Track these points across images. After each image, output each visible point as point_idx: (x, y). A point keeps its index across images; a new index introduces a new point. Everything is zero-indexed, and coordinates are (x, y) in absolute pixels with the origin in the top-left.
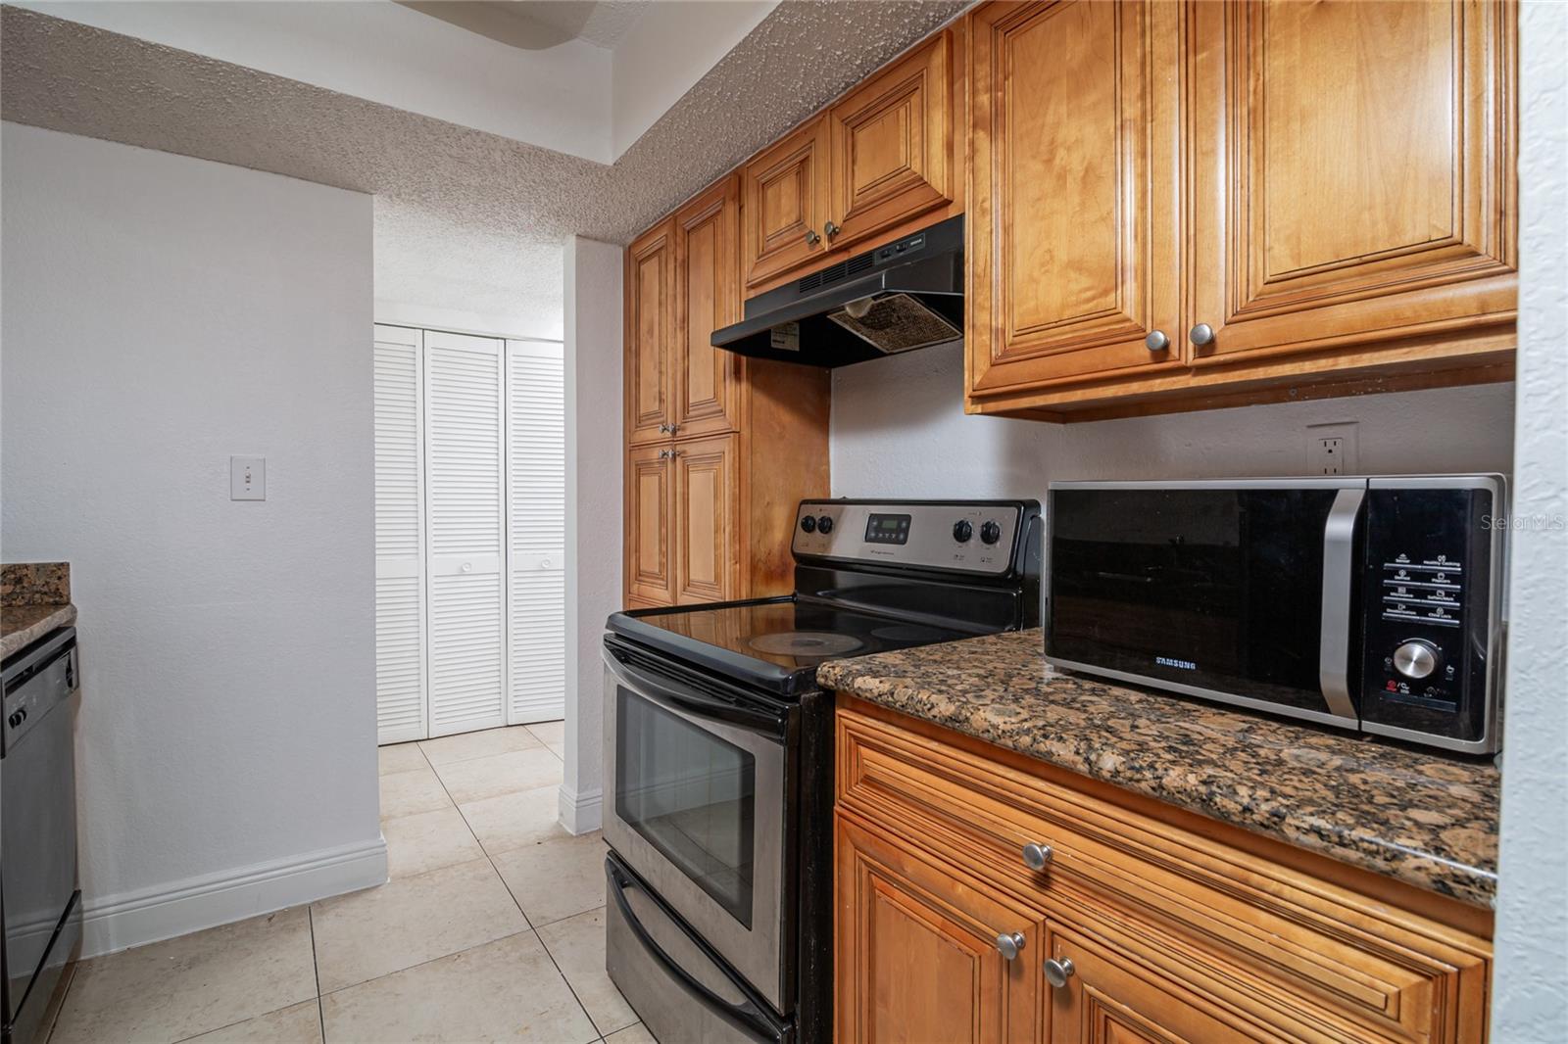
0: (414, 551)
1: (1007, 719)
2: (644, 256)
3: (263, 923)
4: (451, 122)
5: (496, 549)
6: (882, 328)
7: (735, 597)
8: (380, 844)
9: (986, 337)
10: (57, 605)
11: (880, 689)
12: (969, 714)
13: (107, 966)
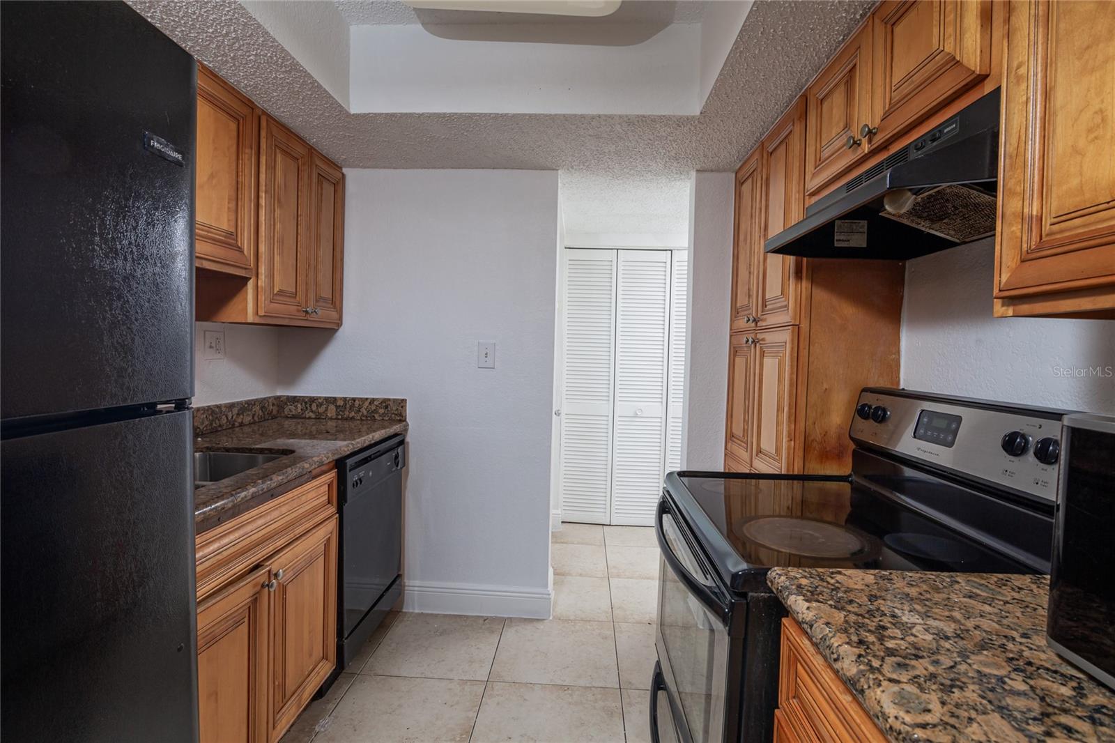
0: (607, 398)
1: (902, 714)
2: (744, 179)
3: (481, 621)
4: (580, 114)
5: (660, 400)
6: (940, 219)
7: (788, 470)
8: (547, 592)
9: (1016, 228)
10: (401, 421)
11: (804, 616)
12: (866, 687)
13: (411, 619)
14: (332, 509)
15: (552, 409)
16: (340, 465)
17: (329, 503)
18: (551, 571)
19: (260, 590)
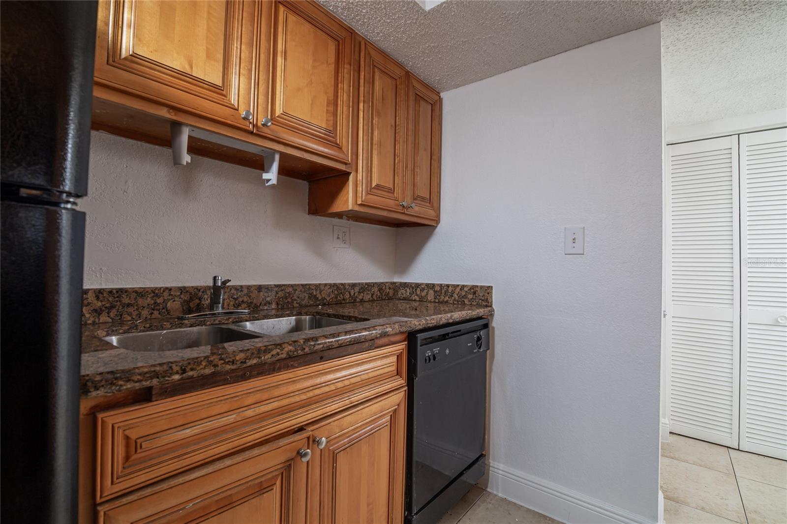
0: (729, 302)
10: (487, 306)
13: (493, 502)
14: (401, 381)
15: (661, 309)
16: (411, 337)
17: (397, 374)
18: (661, 495)
19: (295, 457)
